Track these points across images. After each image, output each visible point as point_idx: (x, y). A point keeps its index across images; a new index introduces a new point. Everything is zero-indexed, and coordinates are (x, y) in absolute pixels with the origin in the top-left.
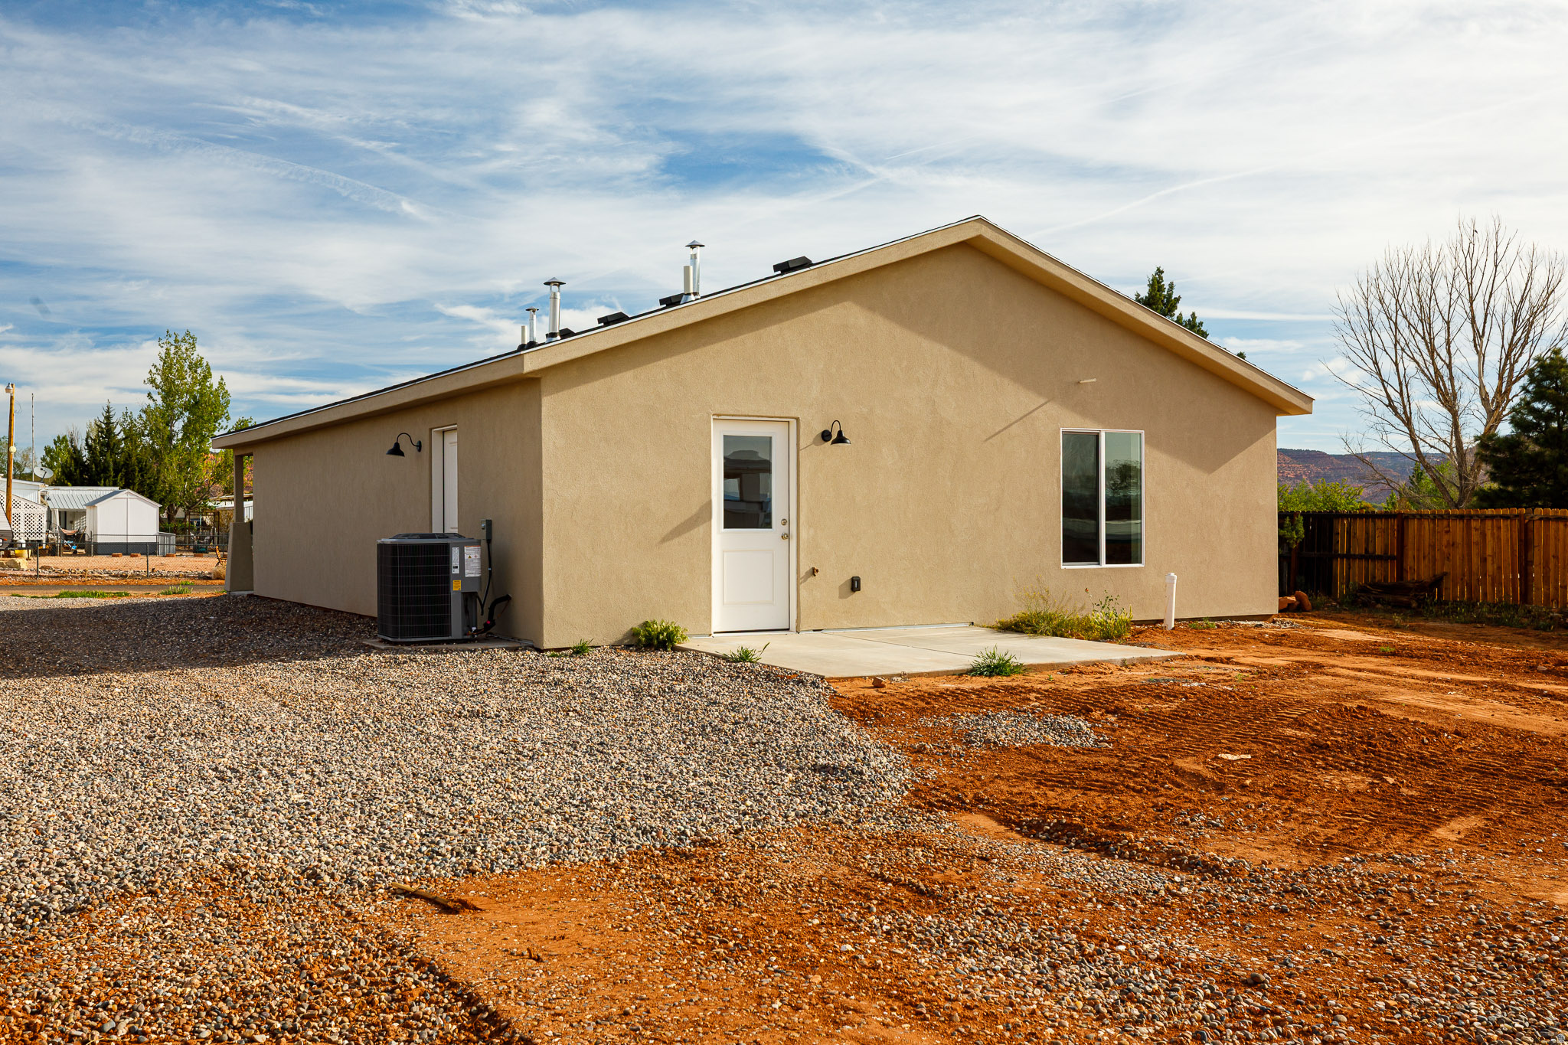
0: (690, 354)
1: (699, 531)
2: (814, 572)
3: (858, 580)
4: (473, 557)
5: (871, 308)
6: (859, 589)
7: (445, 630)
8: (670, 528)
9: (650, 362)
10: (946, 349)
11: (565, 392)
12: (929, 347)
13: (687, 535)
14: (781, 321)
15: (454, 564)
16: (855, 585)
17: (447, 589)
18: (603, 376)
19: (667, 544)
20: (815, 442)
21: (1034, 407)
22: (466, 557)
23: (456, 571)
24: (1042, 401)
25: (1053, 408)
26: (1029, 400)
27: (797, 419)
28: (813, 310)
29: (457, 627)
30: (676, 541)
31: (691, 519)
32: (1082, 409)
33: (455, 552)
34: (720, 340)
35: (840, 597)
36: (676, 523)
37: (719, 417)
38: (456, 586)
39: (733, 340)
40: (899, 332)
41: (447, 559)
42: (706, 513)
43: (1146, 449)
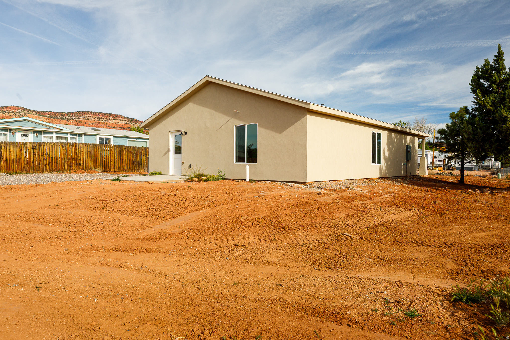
2: (183, 163)
14: (179, 110)
21: (228, 120)
24: (230, 118)
25: (233, 120)
26: (226, 118)
28: (184, 106)
30: (164, 156)
31: (166, 152)
32: (240, 119)
35: (188, 169)
37: (171, 132)
42: (168, 151)
43: (259, 128)
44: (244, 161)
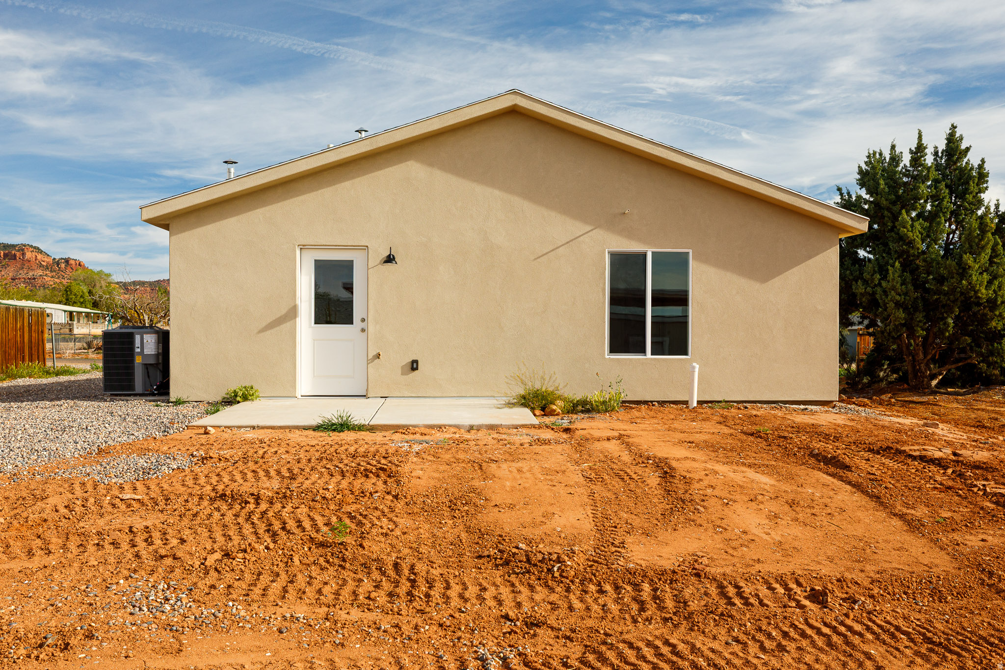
0: (280, 204)
1: (287, 326)
2: (378, 356)
3: (416, 362)
4: (149, 341)
5: (431, 165)
6: (417, 369)
7: (131, 387)
8: (264, 324)
9: (250, 210)
10: (497, 192)
11: (187, 233)
12: (481, 191)
13: (278, 328)
14: (353, 178)
15: (137, 346)
16: (414, 366)
17: (132, 361)
18: (214, 221)
19: (262, 334)
20: (380, 263)
21: (581, 233)
22: (145, 341)
23: (138, 350)
24: (588, 228)
25: (599, 234)
26: (577, 228)
27: (367, 246)
28: (380, 168)
29: (139, 386)
30: (268, 332)
31: (281, 317)
32: (629, 233)
33: (138, 338)
34: (303, 194)
35: (402, 374)
36: (269, 320)
37: (303, 248)
38: (138, 360)
39: (315, 193)
40: (454, 181)
41: (132, 342)
42: (292, 313)
43: (693, 265)
44: (643, 351)
